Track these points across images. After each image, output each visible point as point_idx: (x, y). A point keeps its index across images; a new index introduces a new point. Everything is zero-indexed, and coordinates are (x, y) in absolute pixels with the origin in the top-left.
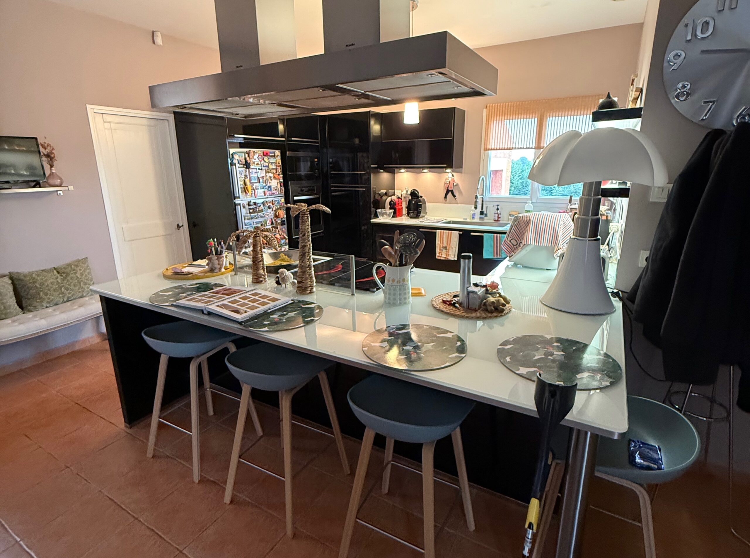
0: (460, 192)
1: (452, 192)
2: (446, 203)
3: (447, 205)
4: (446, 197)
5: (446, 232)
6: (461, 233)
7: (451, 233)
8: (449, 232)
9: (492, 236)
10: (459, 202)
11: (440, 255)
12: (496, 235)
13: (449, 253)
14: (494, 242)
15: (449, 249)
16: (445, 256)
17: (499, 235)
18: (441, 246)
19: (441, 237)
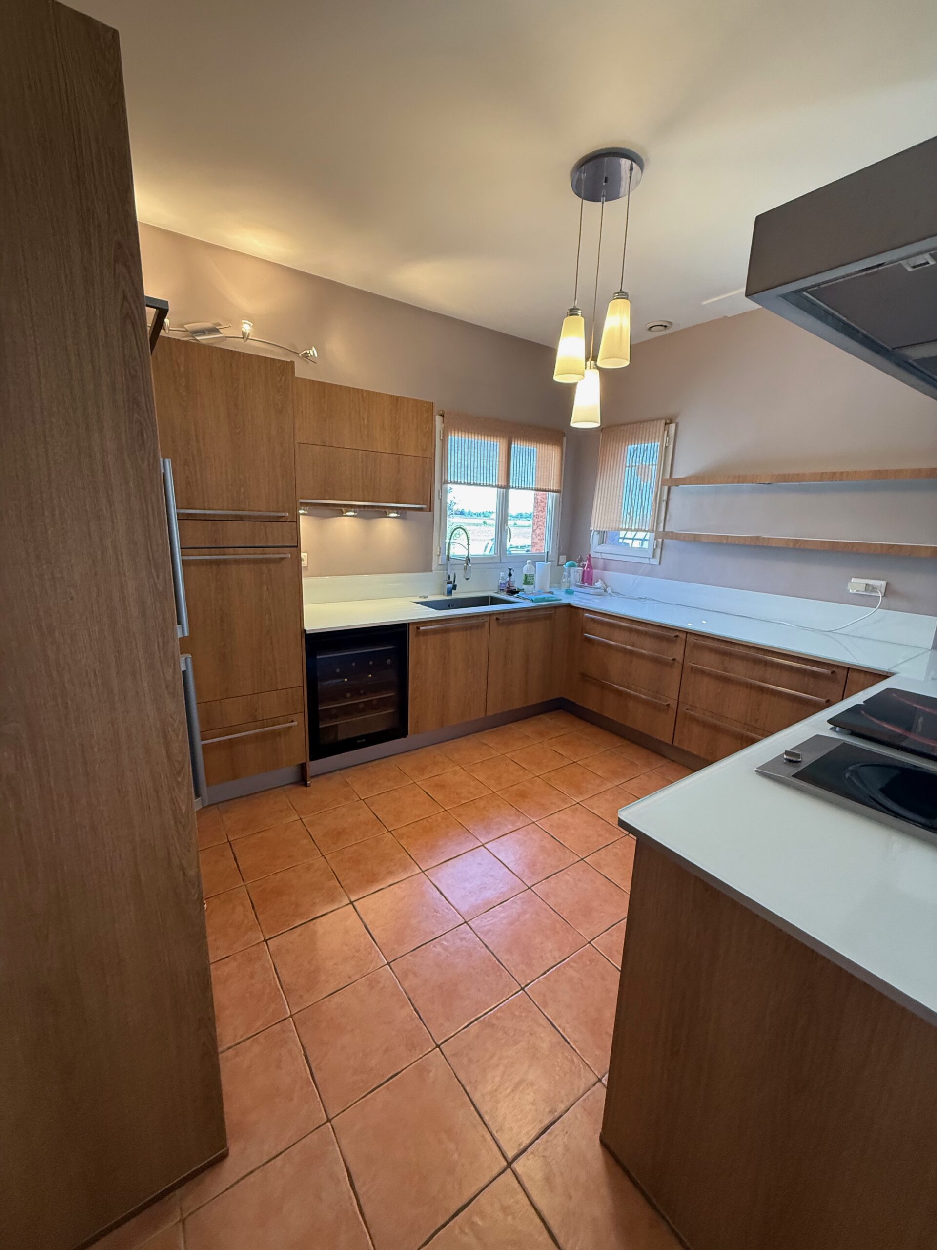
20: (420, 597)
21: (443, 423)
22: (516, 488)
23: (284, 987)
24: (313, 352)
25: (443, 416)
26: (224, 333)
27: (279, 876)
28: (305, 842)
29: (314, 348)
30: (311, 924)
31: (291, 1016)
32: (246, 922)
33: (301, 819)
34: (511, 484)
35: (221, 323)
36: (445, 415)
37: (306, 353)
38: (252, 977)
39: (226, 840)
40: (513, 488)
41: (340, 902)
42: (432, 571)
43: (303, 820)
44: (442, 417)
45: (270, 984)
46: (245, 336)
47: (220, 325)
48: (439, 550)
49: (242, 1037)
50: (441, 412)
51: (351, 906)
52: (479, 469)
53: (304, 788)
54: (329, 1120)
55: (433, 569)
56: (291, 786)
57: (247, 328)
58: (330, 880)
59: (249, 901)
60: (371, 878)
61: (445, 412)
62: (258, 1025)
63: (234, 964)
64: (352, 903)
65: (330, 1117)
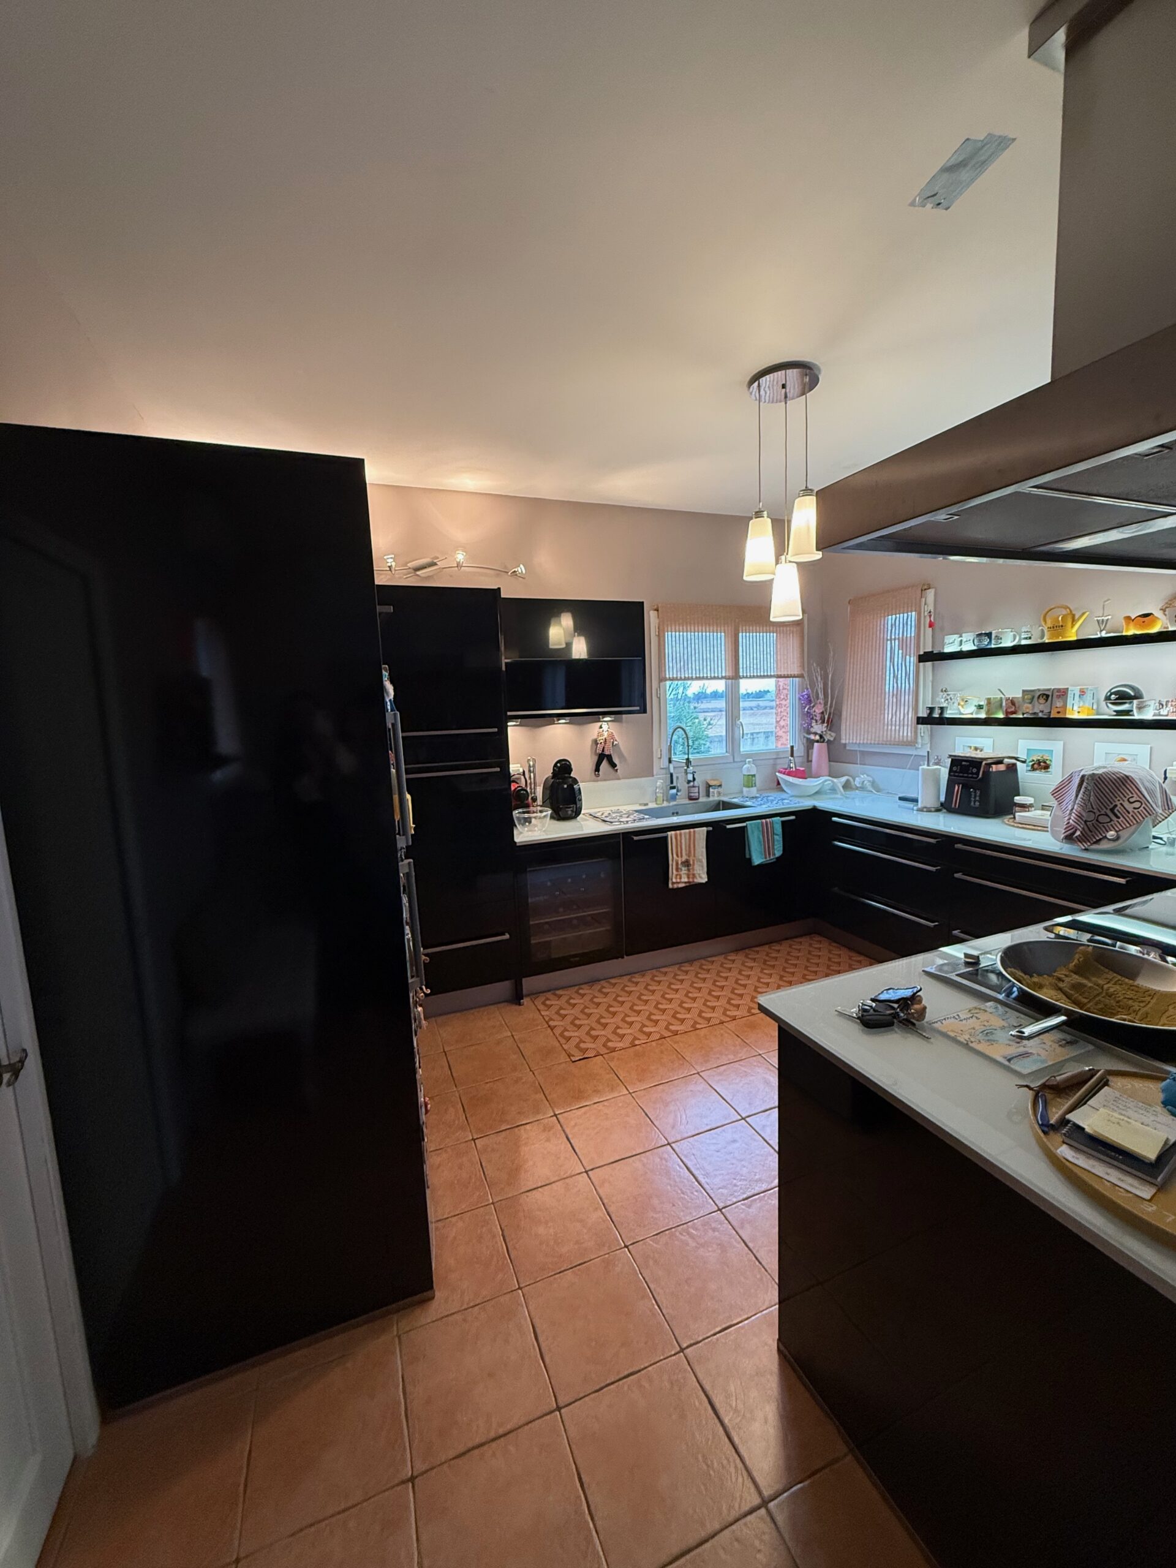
0: (621, 756)
1: (609, 758)
2: (597, 781)
3: (600, 783)
4: (597, 769)
5: (685, 833)
6: (711, 829)
7: (694, 832)
8: (690, 832)
9: (758, 823)
10: (621, 776)
11: (678, 880)
12: (764, 821)
13: (695, 872)
14: (763, 836)
15: (694, 863)
16: (686, 880)
17: (768, 820)
18: (680, 862)
19: (679, 845)
20: (640, 805)
21: (658, 617)
22: (747, 677)
23: (488, 1180)
24: (521, 569)
25: (657, 610)
26: (440, 564)
27: (488, 1085)
28: (515, 1057)
29: (522, 566)
30: (516, 1129)
31: (493, 1203)
32: (457, 1122)
33: (512, 1036)
34: (741, 674)
35: (438, 555)
36: (660, 609)
37: (515, 571)
38: (460, 1167)
39: (442, 1050)
40: (743, 677)
41: (544, 1114)
42: (653, 776)
43: (515, 1037)
44: (656, 612)
45: (476, 1175)
46: (459, 565)
47: (438, 558)
48: (659, 753)
49: (449, 1214)
50: (656, 607)
51: (555, 1118)
52: (701, 662)
53: (517, 1007)
54: (520, 1288)
55: (655, 773)
56: (506, 1004)
57: (460, 557)
58: (536, 1093)
59: (460, 1104)
60: (578, 1095)
61: (660, 605)
62: (464, 1206)
63: (445, 1156)
64: (555, 1115)
65: (521, 1286)
